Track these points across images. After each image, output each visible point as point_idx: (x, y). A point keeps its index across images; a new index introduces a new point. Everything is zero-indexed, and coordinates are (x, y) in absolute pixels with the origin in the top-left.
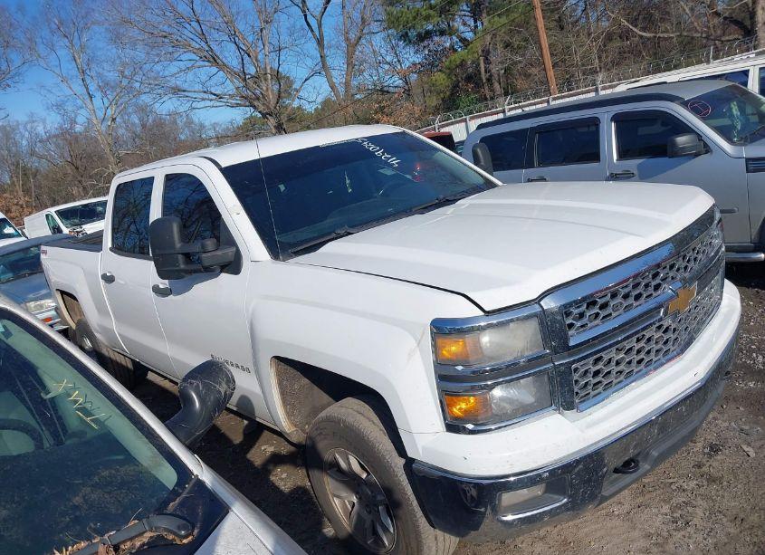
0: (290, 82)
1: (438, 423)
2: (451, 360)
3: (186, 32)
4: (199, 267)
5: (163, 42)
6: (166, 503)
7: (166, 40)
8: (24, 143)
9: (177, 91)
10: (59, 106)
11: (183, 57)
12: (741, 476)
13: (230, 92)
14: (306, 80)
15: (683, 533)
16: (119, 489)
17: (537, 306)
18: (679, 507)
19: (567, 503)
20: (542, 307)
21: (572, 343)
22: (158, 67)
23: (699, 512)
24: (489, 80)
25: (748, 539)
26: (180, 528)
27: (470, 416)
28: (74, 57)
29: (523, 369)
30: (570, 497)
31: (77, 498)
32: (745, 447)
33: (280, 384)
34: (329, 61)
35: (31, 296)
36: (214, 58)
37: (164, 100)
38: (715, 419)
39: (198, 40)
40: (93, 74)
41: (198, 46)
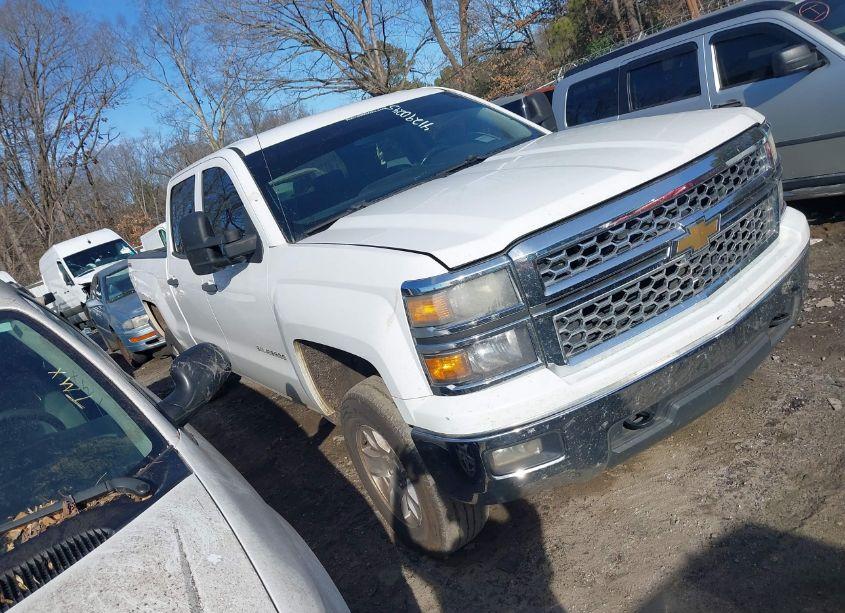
0: (401, 55)
1: (424, 387)
2: (424, 322)
3: (284, 18)
4: (226, 259)
5: (261, 32)
6: (137, 469)
7: (264, 30)
8: (143, 160)
9: (282, 83)
10: (169, 118)
11: (285, 46)
12: (818, 430)
13: (337, 76)
14: (418, 50)
15: (735, 493)
16: (94, 458)
17: (504, 258)
18: (739, 467)
19: (565, 460)
20: (510, 258)
21: (548, 293)
22: (261, 61)
23: (759, 472)
24: (625, 16)
25: (805, 495)
26: (139, 488)
27: (451, 377)
28: (177, 62)
29: (498, 324)
30: (567, 453)
31: (55, 467)
32: (832, 401)
33: (310, 366)
34: (441, 25)
35: (135, 311)
36: (315, 42)
37: (269, 95)
38: (809, 373)
39: (298, 25)
40: (198, 78)
41: (297, 31)
